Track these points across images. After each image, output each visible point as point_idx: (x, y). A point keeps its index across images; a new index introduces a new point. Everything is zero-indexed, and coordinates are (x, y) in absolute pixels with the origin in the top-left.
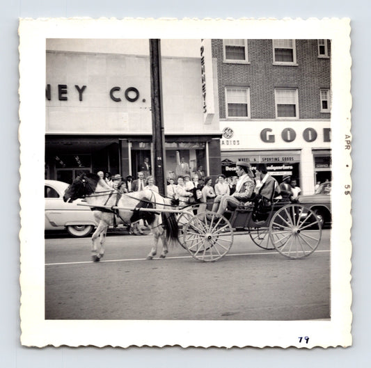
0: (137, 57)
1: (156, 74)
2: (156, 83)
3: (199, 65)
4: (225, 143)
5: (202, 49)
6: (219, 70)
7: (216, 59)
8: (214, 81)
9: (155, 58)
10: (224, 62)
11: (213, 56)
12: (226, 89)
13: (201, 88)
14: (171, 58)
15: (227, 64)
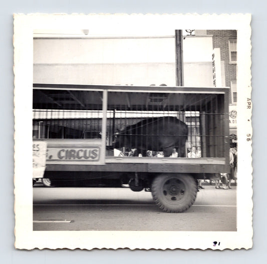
0: (167, 64)
1: (179, 75)
2: (180, 80)
3: (210, 67)
4: (232, 122)
5: (213, 55)
6: (226, 69)
7: (224, 62)
8: (222, 78)
9: (179, 64)
10: (230, 63)
11: (222, 59)
12: (231, 82)
13: (213, 83)
14: (190, 63)
15: (233, 64)
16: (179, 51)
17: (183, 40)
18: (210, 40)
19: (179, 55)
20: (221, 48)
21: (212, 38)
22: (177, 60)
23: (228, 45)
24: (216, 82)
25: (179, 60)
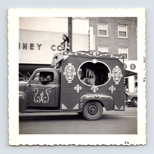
3: (87, 38)
5: (89, 31)
6: (96, 40)
7: (95, 35)
9: (70, 34)
10: (98, 36)
12: (98, 47)
13: (88, 46)
15: (99, 37)
16: (70, 26)
17: (73, 20)
18: (87, 22)
19: (70, 29)
20: (93, 27)
21: (89, 21)
22: (69, 32)
23: (97, 26)
24: (90, 46)
25: (70, 32)
